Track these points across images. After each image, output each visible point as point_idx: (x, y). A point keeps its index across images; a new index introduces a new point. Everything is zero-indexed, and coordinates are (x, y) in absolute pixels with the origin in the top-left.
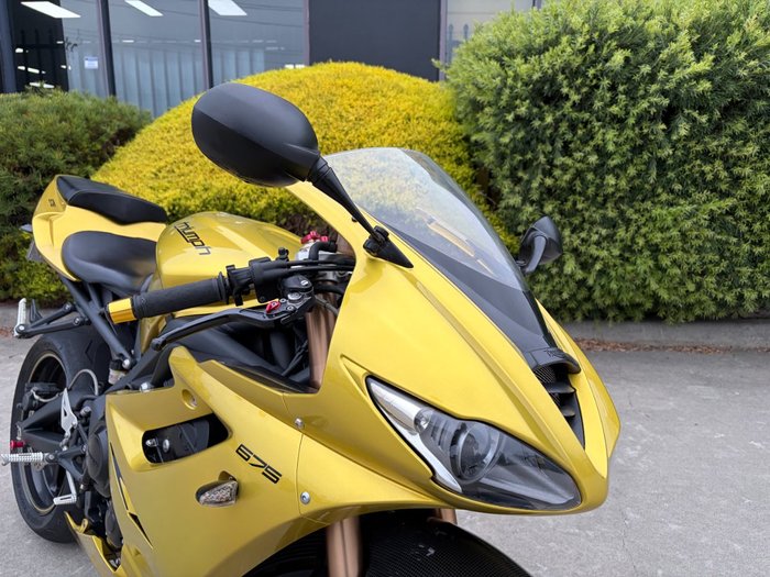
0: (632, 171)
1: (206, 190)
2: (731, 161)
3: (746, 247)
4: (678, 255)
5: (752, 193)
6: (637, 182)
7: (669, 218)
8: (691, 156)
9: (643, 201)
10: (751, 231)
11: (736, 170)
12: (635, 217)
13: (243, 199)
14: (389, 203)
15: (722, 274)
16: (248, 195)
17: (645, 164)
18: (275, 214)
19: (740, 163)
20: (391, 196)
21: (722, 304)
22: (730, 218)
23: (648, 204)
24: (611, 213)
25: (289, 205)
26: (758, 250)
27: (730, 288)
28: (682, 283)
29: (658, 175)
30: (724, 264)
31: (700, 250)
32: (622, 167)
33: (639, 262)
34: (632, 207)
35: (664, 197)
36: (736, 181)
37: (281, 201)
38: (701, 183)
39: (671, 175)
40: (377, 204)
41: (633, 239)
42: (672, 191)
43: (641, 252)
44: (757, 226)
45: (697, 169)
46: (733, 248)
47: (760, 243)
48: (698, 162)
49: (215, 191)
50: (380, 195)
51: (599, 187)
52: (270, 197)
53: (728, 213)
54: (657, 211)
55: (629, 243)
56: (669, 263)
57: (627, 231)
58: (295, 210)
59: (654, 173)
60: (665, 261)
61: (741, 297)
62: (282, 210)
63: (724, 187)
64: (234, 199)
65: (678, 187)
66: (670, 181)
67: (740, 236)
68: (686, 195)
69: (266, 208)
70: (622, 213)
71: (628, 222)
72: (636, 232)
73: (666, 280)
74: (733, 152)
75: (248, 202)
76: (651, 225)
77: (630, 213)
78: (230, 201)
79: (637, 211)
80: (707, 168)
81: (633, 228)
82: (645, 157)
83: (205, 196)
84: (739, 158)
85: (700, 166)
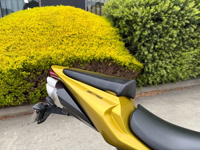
4: (186, 65)
8: (190, 37)
13: (55, 58)
14: (108, 56)
15: (192, 69)
17: (179, 40)
18: (68, 63)
25: (73, 59)
29: (182, 43)
30: (193, 66)
31: (189, 63)
33: (177, 68)
35: (184, 49)
38: (191, 45)
39: (186, 43)
40: (104, 57)
45: (191, 41)
48: (191, 39)
50: (104, 53)
52: (65, 57)
58: (76, 61)
62: (71, 62)
64: (51, 58)
65: (187, 47)
66: (185, 45)
69: (64, 61)
75: (57, 59)
76: (181, 57)
79: (176, 54)
80: (193, 41)
81: (176, 59)
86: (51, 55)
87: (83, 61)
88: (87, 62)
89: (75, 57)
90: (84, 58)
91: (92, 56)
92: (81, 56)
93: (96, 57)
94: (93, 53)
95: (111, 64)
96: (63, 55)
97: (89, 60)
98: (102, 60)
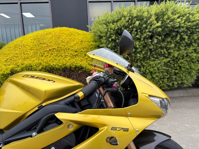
0: (143, 52)
1: (22, 64)
2: (168, 49)
3: (174, 71)
4: (157, 74)
5: (174, 56)
6: (145, 55)
7: (154, 64)
8: (158, 48)
9: (147, 60)
10: (174, 67)
11: (169, 51)
12: (146, 64)
13: (34, 67)
14: (78, 65)
15: (168, 78)
16: (36, 65)
17: (146, 50)
19: (170, 49)
20: (79, 62)
21: (169, 86)
22: (169, 63)
23: (148, 61)
24: (139, 64)
25: (48, 67)
26: (177, 71)
27: (171, 82)
28: (159, 81)
29: (150, 53)
30: (169, 75)
31: (162, 72)
32: (141, 52)
33: (147, 76)
34: (144, 62)
35: (152, 59)
36: (169, 54)
37: (46, 66)
38: (161, 55)
39: (153, 53)
40: (75, 65)
41: (145, 71)
42: (154, 57)
43: (148, 74)
44: (176, 65)
45: (160, 51)
46: (170, 71)
47: (177, 69)
48: (160, 49)
49: (25, 65)
51: (135, 57)
52: (42, 65)
53: (168, 62)
54: (151, 63)
55: (144, 72)
56: (155, 76)
57: (144, 68)
58: (50, 69)
59: (149, 53)
60: (154, 76)
61: (173, 84)
62: (46, 69)
63: (166, 55)
64: (31, 67)
65: (155, 56)
66: (153, 55)
67: (171, 68)
68: (157, 58)
69: (41, 69)
70: (142, 64)
71: (144, 66)
72: (146, 68)
73: (155, 81)
74: (168, 46)
75: (36, 67)
76: (150, 66)
77: (144, 63)
78: (30, 67)
79: (146, 63)
80: (162, 51)
81: (145, 68)
82: (146, 48)
83: (22, 66)
84: (170, 48)
85: (160, 50)
86: (32, 64)
87: (56, 68)
88: (59, 69)
89: (50, 65)
90: (56, 66)
91: (64, 65)
92: (55, 65)
93: (67, 66)
94: (65, 62)
95: (81, 71)
96: (41, 64)
97: (61, 68)
98: (73, 68)
